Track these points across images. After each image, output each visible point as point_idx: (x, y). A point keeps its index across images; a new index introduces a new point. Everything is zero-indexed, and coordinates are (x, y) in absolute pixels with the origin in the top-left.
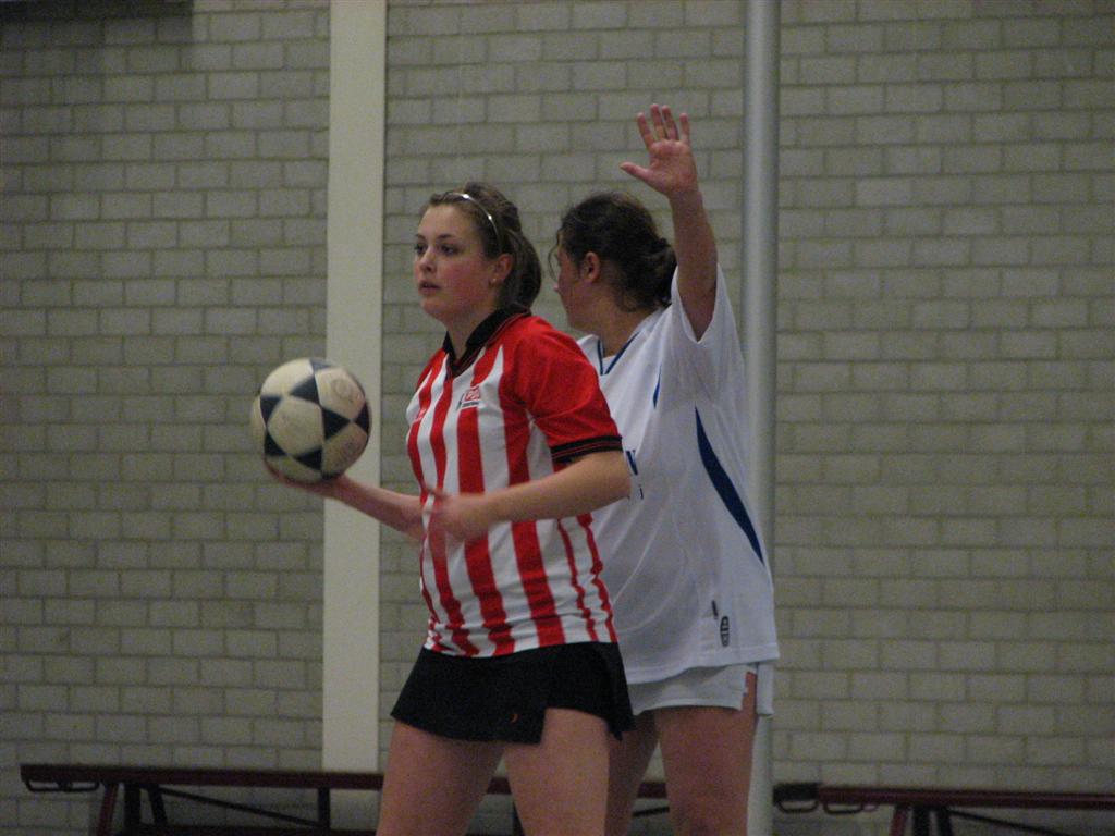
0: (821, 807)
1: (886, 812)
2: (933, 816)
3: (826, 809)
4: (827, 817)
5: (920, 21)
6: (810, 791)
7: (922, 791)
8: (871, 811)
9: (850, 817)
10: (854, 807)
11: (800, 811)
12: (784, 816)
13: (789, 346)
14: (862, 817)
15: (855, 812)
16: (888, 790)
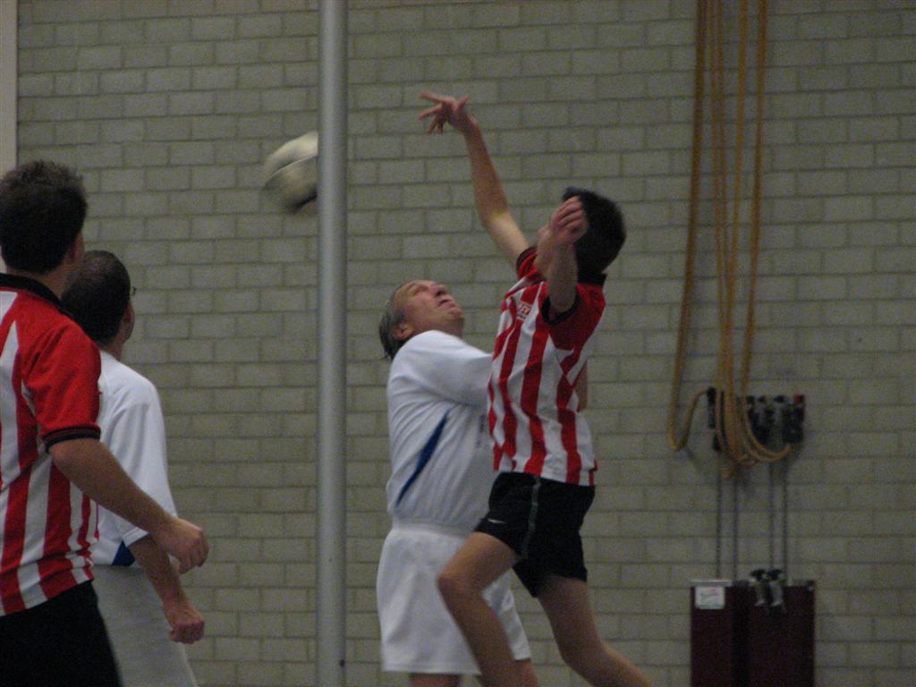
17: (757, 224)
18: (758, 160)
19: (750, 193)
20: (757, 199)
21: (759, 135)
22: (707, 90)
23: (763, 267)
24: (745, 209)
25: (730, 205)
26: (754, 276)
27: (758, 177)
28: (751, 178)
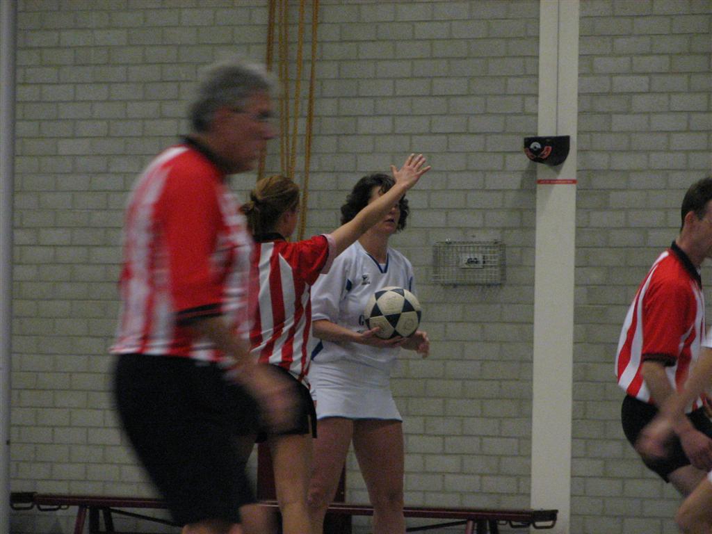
0: (36, 506)
1: (74, 510)
2: (101, 513)
3: (39, 508)
4: (39, 512)
5: (96, 46)
6: (29, 497)
7: (95, 498)
8: (65, 509)
9: (54, 512)
10: (55, 507)
11: (25, 509)
12: (15, 512)
13: (21, 236)
14: (59, 512)
15: (55, 510)
16: (74, 497)
17: (310, 136)
18: (311, 89)
19: (306, 113)
20: (310, 117)
21: (313, 72)
22: (276, 39)
23: (314, 166)
24: (302, 124)
25: (291, 121)
26: (307, 172)
27: (311, 101)
28: (306, 102)
